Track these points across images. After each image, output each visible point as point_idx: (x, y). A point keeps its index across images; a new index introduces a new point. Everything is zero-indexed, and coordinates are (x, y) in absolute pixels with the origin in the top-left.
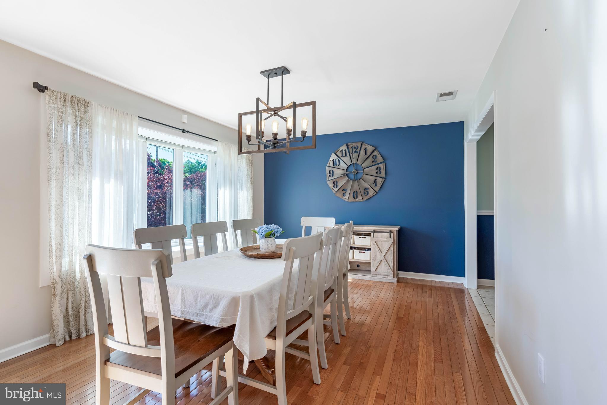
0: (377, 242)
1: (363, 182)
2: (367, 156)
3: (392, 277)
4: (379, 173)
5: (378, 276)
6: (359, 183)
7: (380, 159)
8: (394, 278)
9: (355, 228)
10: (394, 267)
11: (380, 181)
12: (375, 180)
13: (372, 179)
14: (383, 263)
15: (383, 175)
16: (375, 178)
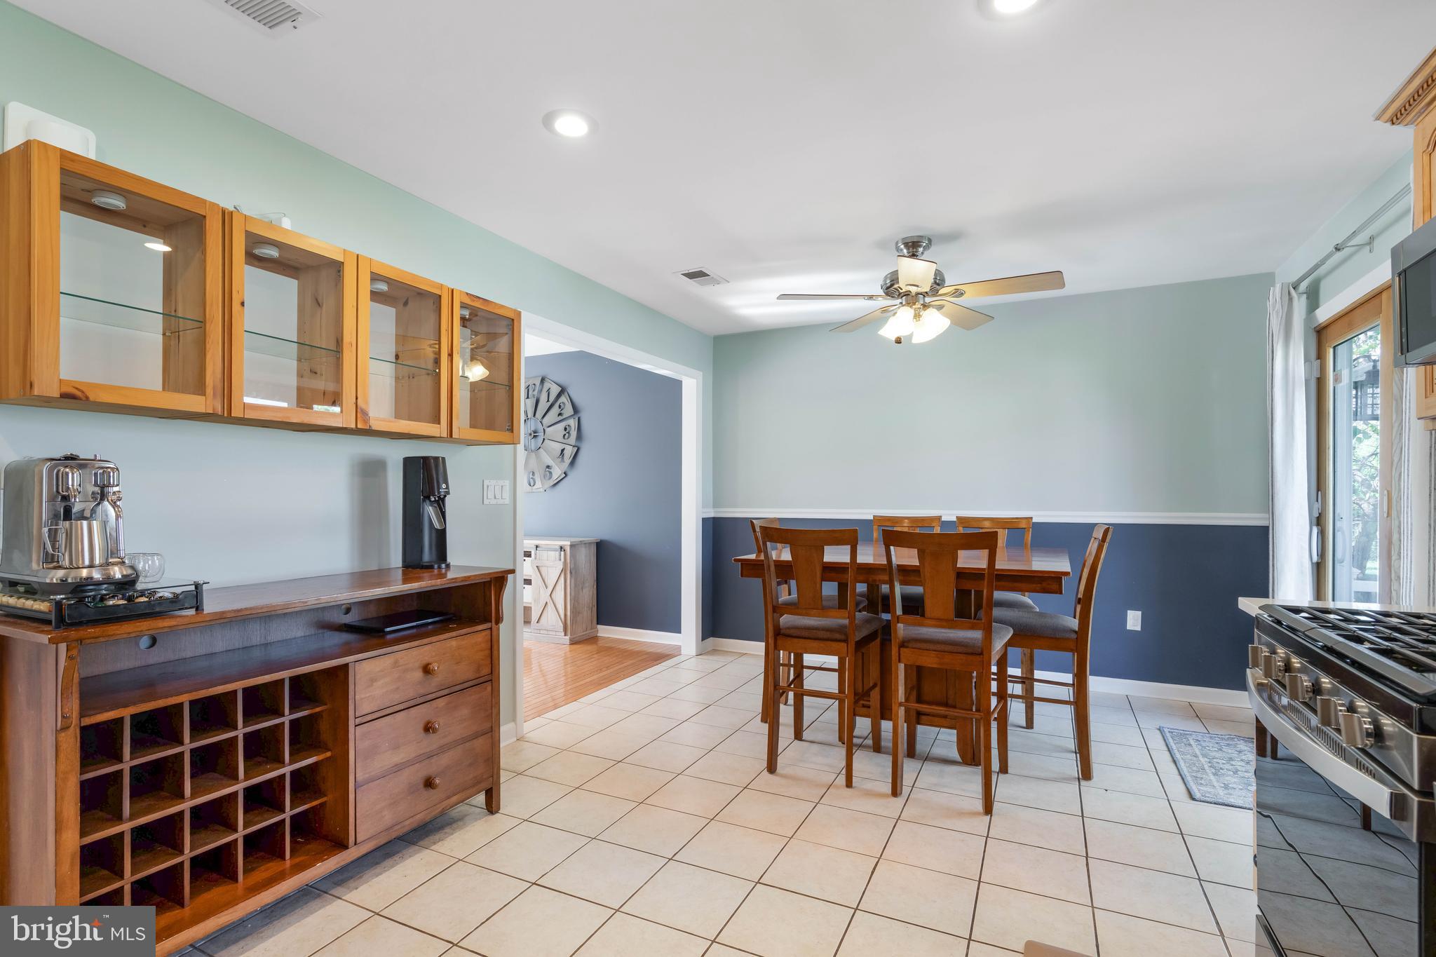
0: (540, 569)
1: (544, 453)
2: (549, 404)
3: (563, 634)
4: (566, 437)
5: (542, 632)
6: (538, 457)
7: (568, 410)
8: (565, 635)
9: (525, 541)
10: (565, 615)
11: (569, 451)
12: (563, 450)
13: (558, 447)
14: (550, 607)
15: (573, 440)
16: (563, 446)
